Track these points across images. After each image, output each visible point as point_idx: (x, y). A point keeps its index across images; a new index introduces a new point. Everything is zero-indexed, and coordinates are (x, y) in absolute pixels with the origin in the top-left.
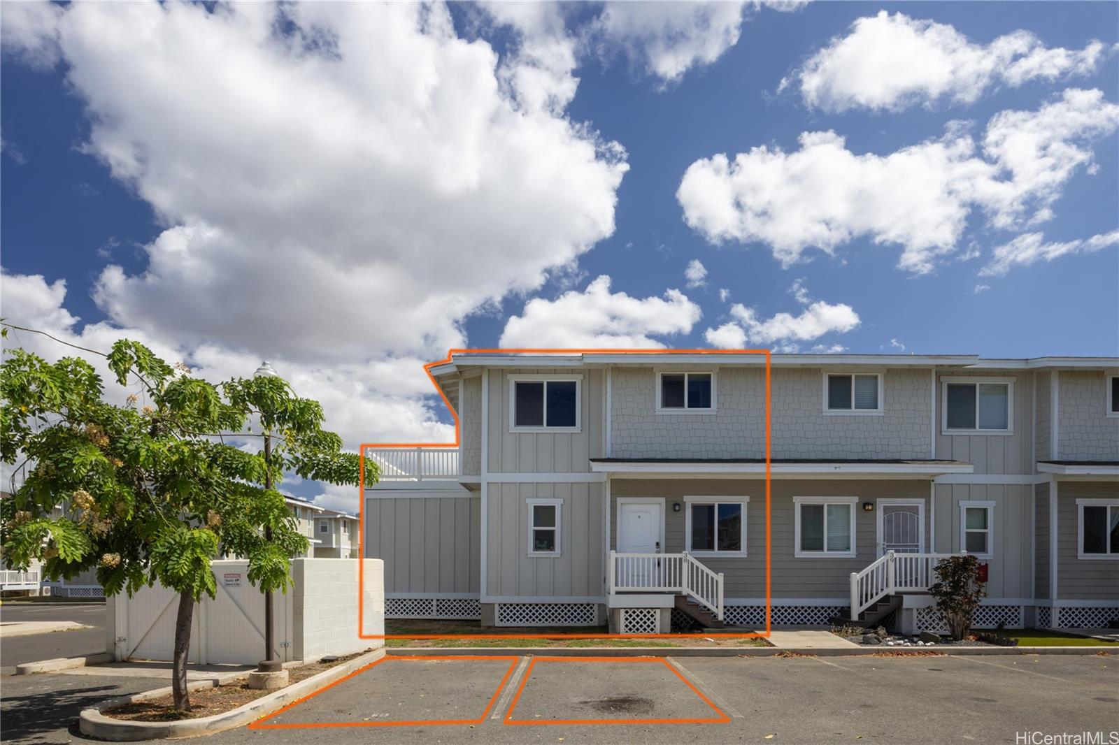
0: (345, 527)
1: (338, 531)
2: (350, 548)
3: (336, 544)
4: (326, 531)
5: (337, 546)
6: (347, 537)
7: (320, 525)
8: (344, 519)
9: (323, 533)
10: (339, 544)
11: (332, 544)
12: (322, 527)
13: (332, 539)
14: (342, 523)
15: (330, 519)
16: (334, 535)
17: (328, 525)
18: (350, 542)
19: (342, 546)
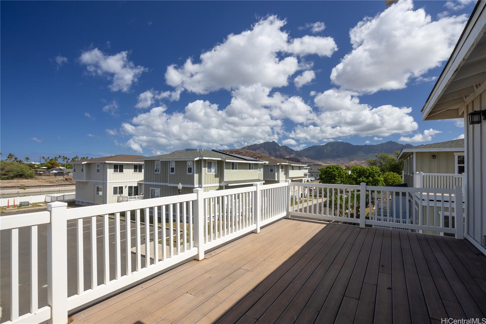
0: (282, 169)
1: (278, 172)
2: (285, 179)
3: (277, 178)
4: (272, 172)
5: (278, 180)
6: (283, 174)
7: (270, 169)
8: (281, 165)
9: (271, 172)
10: (279, 179)
11: (275, 178)
12: (271, 169)
13: (275, 175)
14: (280, 167)
15: (274, 165)
16: (276, 173)
17: (273, 169)
18: (285, 176)
19: (280, 180)
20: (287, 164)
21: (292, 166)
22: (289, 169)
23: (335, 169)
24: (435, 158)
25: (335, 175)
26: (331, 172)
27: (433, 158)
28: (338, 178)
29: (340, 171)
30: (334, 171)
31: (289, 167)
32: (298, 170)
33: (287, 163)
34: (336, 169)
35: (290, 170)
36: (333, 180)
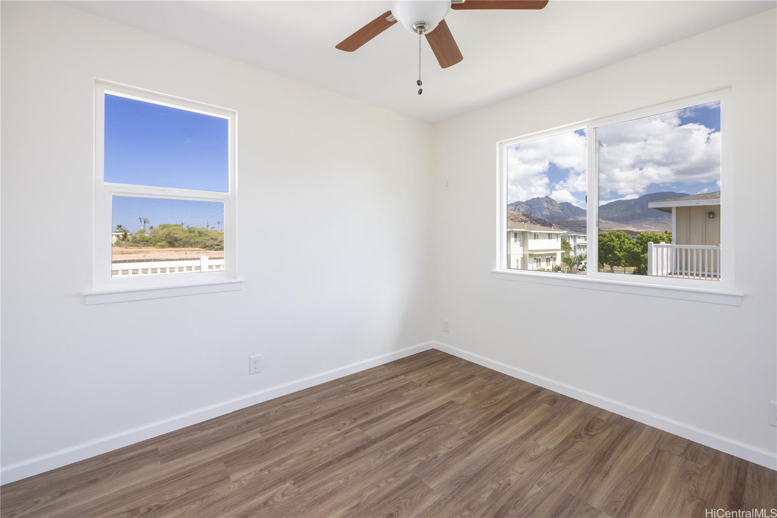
20: (524, 230)
21: (535, 234)
22: (528, 238)
23: (614, 238)
24: (713, 217)
25: (614, 246)
26: (606, 242)
27: (710, 218)
28: (619, 252)
29: (624, 241)
30: (612, 240)
31: (528, 234)
32: (547, 239)
33: (525, 228)
34: (616, 238)
35: (530, 239)
36: (610, 255)
